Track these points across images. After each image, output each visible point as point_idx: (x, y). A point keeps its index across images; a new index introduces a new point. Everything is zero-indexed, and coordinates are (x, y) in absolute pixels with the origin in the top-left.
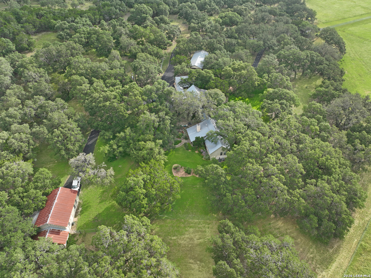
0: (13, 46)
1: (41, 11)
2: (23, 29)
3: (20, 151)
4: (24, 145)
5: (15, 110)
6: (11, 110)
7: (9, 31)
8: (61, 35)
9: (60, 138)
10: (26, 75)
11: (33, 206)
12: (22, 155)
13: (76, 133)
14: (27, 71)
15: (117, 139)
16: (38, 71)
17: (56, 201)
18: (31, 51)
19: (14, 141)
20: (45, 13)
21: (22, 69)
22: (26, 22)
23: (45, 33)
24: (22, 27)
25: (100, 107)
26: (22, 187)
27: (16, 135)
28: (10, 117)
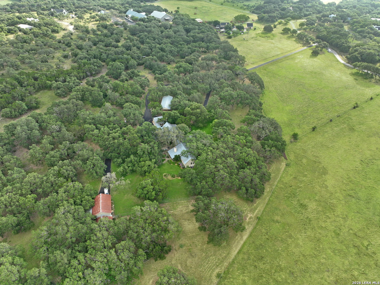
0: (26, 106)
2: (27, 92)
3: (69, 177)
4: (70, 173)
6: (52, 153)
7: (18, 94)
9: (91, 166)
10: (50, 128)
13: (100, 161)
14: (50, 125)
15: (126, 162)
17: (101, 201)
19: (64, 171)
20: (39, 76)
22: (28, 85)
24: (26, 90)
26: (79, 196)
27: (64, 167)
28: (53, 157)
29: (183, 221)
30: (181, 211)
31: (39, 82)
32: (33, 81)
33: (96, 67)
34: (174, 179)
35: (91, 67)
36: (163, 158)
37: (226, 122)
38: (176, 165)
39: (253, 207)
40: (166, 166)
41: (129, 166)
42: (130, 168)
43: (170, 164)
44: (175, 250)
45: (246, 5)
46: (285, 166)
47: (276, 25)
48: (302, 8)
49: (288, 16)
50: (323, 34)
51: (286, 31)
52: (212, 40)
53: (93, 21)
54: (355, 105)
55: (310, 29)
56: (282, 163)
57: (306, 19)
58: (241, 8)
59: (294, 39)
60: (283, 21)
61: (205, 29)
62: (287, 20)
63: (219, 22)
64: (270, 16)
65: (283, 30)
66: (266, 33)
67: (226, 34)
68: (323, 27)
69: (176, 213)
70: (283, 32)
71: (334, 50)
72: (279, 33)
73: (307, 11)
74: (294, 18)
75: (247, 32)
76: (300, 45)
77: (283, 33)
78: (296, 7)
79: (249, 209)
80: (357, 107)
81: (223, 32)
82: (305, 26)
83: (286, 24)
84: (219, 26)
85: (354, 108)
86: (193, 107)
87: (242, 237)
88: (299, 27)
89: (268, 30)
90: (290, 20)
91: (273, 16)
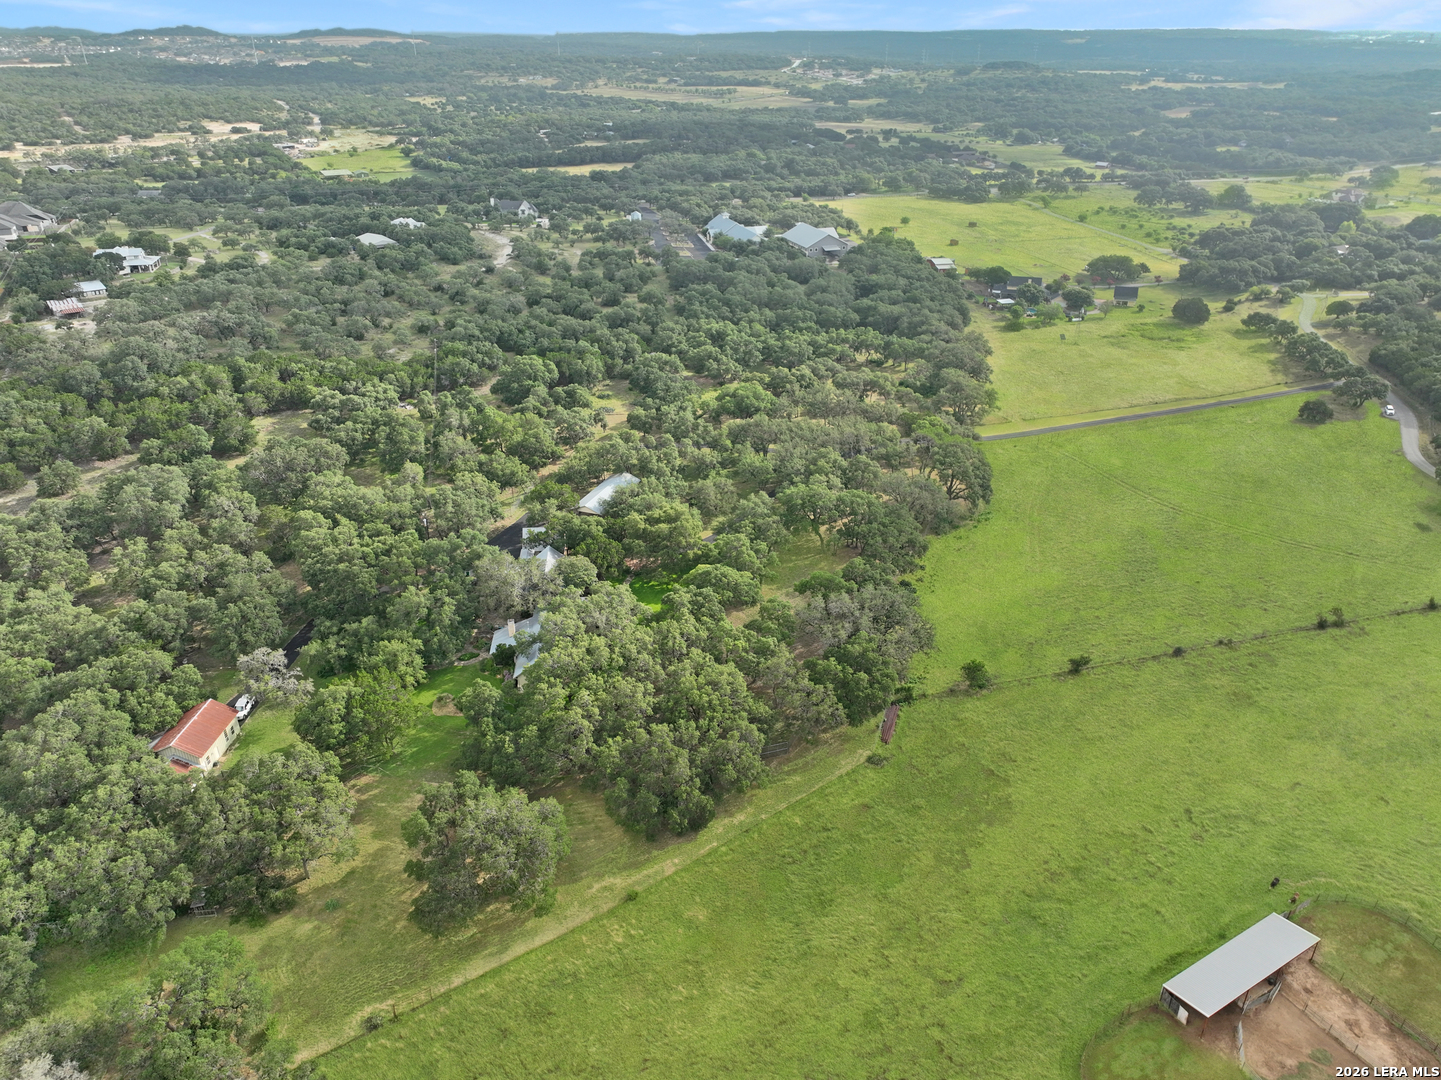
0: (207, 442)
1: (293, 364)
2: (240, 405)
3: (159, 636)
4: (167, 625)
5: (171, 566)
6: (164, 566)
7: (210, 409)
8: (318, 422)
9: (235, 620)
10: (212, 503)
11: (156, 719)
12: (160, 642)
13: (267, 614)
14: (216, 496)
15: (342, 634)
16: (237, 498)
17: (195, 718)
18: (243, 453)
19: (153, 615)
20: (300, 369)
21: (207, 492)
22: (252, 388)
23: (289, 412)
24: (240, 400)
25: (329, 572)
26: (146, 688)
27: (160, 606)
28: (159, 578)
31: (289, 385)
32: (274, 379)
33: (475, 367)
34: (459, 714)
35: (458, 364)
36: (475, 651)
37: (725, 576)
38: (496, 676)
39: (643, 857)
40: (467, 675)
41: (342, 646)
42: (343, 652)
43: (483, 670)
44: (310, 911)
45: (1174, 228)
46: (863, 760)
47: (1240, 302)
48: (1392, 252)
49: (1307, 276)
50: (1393, 348)
51: (1258, 324)
52: (924, 328)
53: (588, 241)
54: (1331, 618)
55: (1365, 327)
56: (861, 751)
57: (1371, 290)
58: (1148, 235)
59: (1273, 356)
60: (1274, 289)
62: (1292, 287)
63: (1008, 274)
64: (1224, 271)
65: (1244, 322)
66: (1177, 326)
67: (1008, 315)
70: (1244, 328)
71: (1414, 409)
72: (1228, 331)
73: (1406, 261)
74: (1326, 282)
75: (1103, 315)
76: (1280, 378)
77: (1246, 332)
78: (1367, 246)
79: (624, 860)
80: (1339, 624)
81: (1003, 308)
82: (1354, 315)
83: (1283, 300)
84: (1003, 289)
85: (1322, 625)
86: (656, 513)
87: (534, 932)
88: (1324, 317)
89: (1190, 315)
90: (1301, 289)
91: (1235, 269)
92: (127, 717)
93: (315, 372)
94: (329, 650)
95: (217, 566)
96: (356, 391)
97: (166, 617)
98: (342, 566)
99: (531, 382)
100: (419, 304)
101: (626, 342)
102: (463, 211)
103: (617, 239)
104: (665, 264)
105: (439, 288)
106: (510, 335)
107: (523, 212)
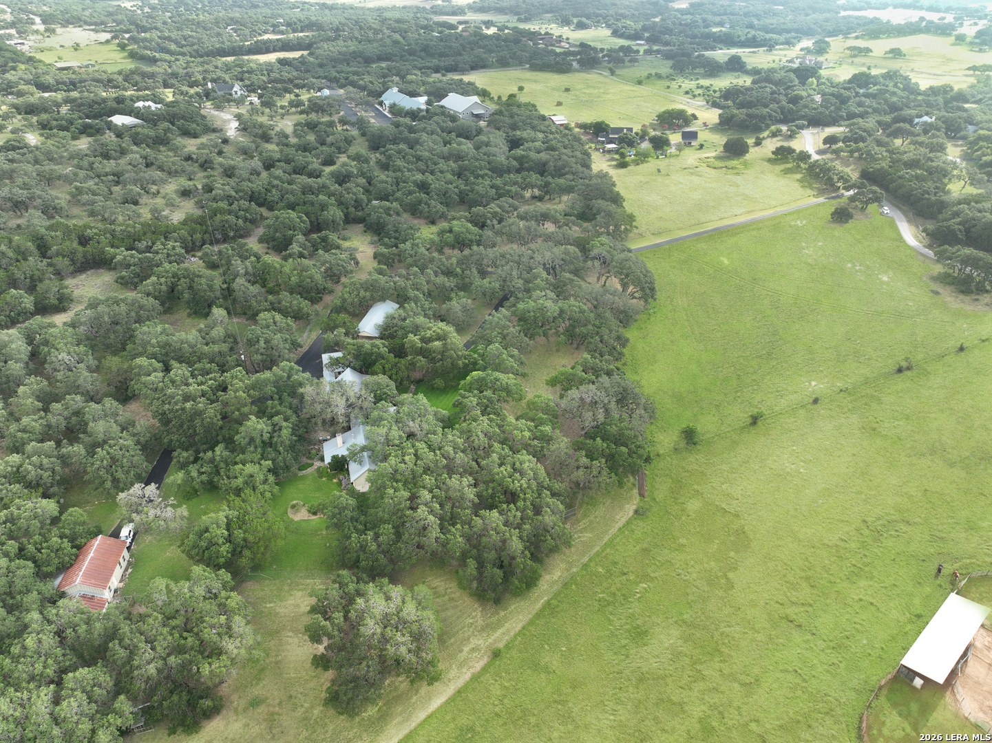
0: (28, 302)
1: (89, 231)
2: (51, 269)
3: (38, 485)
4: (46, 474)
5: (33, 420)
6: (25, 420)
7: (25, 274)
8: (122, 278)
9: (105, 462)
10: (54, 359)
11: (56, 561)
12: (41, 490)
13: (133, 453)
14: (57, 353)
15: (200, 462)
16: (75, 352)
17: (92, 554)
18: (64, 310)
19: (30, 467)
20: (96, 234)
21: (46, 349)
22: (58, 254)
23: (92, 271)
24: (49, 265)
25: (177, 411)
26: (40, 534)
27: (34, 458)
28: (24, 431)
29: (290, 634)
30: (297, 606)
31: (88, 248)
32: (75, 244)
33: (240, 222)
34: (314, 517)
35: (227, 221)
36: (309, 461)
37: (497, 380)
38: (335, 481)
39: (494, 619)
40: (308, 482)
41: (203, 473)
42: (204, 477)
43: (321, 477)
44: (236, 711)
45: (702, 87)
46: (631, 513)
47: (764, 138)
48: (849, 98)
49: (802, 118)
50: (878, 167)
51: (783, 154)
52: (567, 169)
53: (294, 113)
54: (904, 364)
55: (852, 152)
56: (627, 506)
57: (847, 126)
58: (687, 93)
59: (799, 176)
60: (784, 128)
61: (559, 142)
62: (796, 126)
63: (607, 126)
64: (750, 116)
65: (773, 153)
66: (729, 158)
67: (617, 157)
68: (884, 149)
69: (278, 610)
70: (773, 156)
71: (900, 209)
72: (763, 160)
73: (860, 104)
74: (816, 122)
75: (678, 153)
76: (809, 192)
77: (775, 159)
78: (833, 95)
79: (480, 622)
80: (908, 368)
81: (609, 151)
82: (841, 144)
83: (791, 136)
84: (606, 136)
85: (900, 370)
86: (429, 334)
87: (429, 698)
88: (822, 147)
89: (735, 150)
90: (802, 127)
91: (757, 115)
92: (30, 564)
93: (108, 235)
94: (192, 478)
95: (73, 414)
96: (148, 249)
97: (41, 467)
98: (188, 405)
99: (291, 232)
100: (176, 172)
101: (355, 194)
102: (187, 93)
103: (317, 112)
104: (359, 129)
105: (188, 158)
106: (260, 193)
107: (236, 92)
